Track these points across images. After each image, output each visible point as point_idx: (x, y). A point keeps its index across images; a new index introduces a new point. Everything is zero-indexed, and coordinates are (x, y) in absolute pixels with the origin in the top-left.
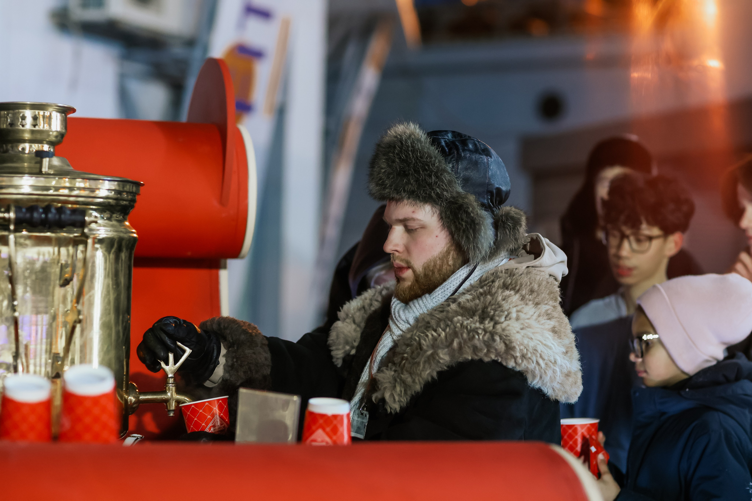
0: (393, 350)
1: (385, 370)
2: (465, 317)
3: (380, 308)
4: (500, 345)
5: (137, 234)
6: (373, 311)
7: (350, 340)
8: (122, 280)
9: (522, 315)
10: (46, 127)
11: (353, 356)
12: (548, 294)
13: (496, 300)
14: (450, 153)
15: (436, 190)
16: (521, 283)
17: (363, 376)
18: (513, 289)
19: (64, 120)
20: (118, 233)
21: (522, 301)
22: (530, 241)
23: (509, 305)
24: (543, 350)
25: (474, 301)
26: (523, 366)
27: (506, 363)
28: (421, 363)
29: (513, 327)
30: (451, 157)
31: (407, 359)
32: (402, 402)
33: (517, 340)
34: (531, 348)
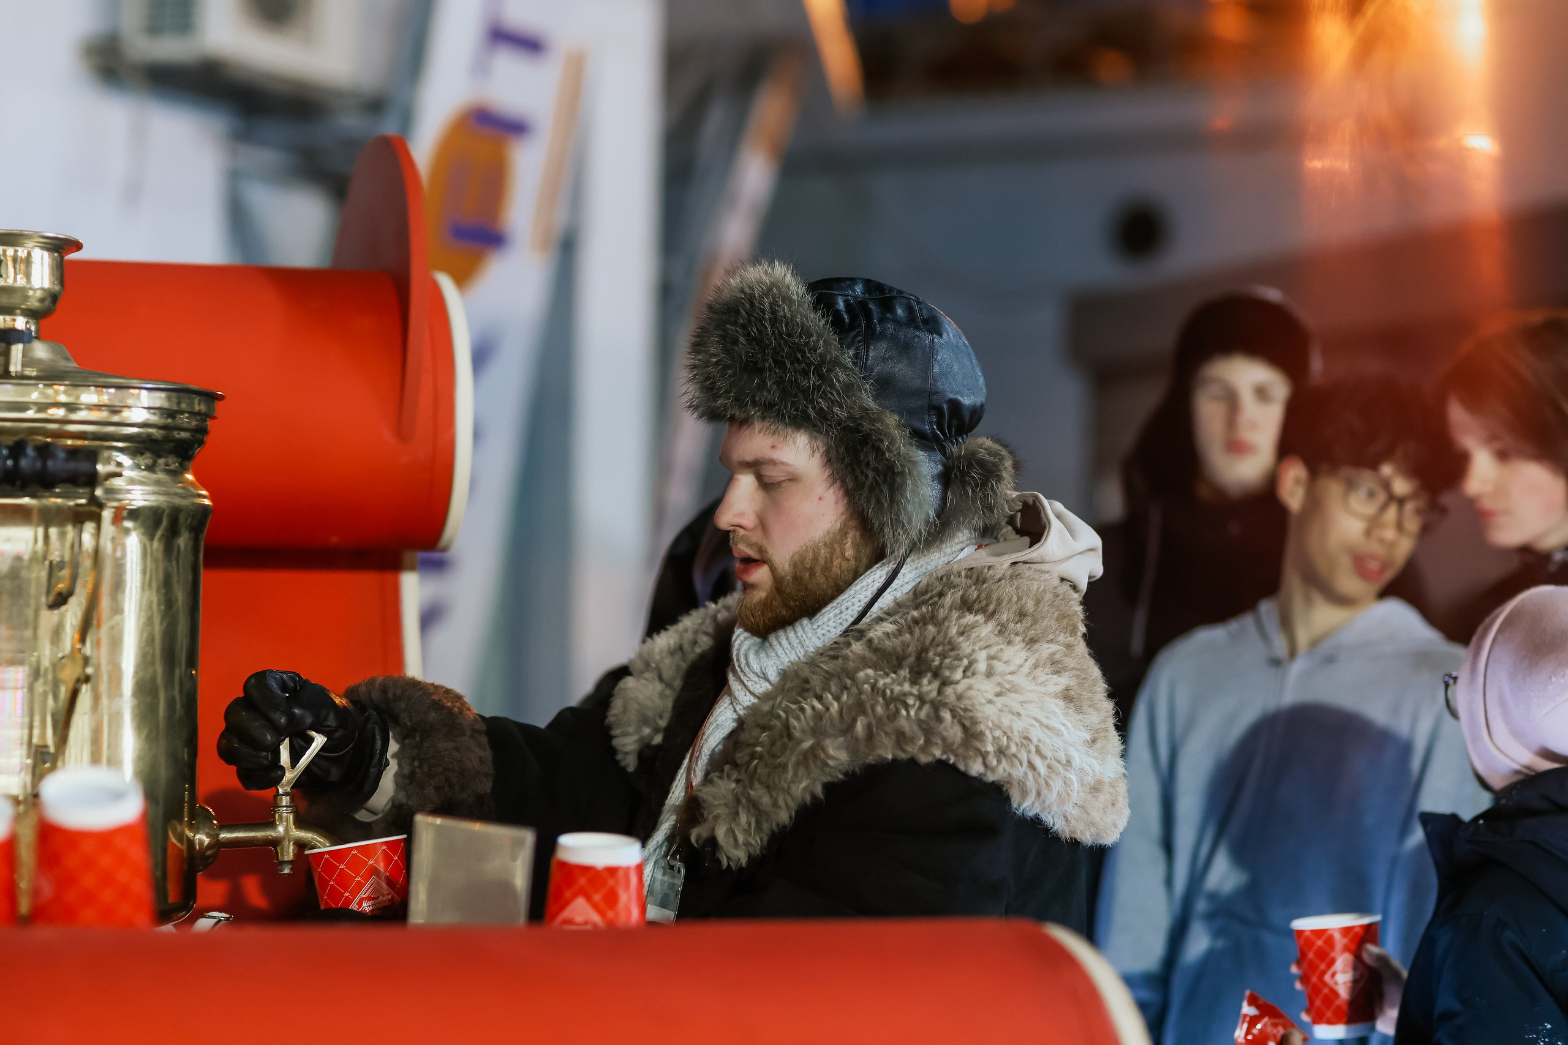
0: (733, 739)
1: (716, 779)
2: (881, 670)
3: (711, 649)
4: (951, 728)
5: (212, 498)
6: (699, 654)
7: (650, 714)
8: (180, 596)
9: (999, 666)
10: (21, 281)
11: (658, 747)
12: (1057, 620)
13: (946, 635)
14: (853, 326)
15: (817, 402)
16: (999, 599)
17: (674, 788)
18: (983, 610)
19: (57, 266)
20: (169, 496)
21: (1000, 636)
22: (1021, 507)
23: (973, 645)
24: (1044, 738)
25: (901, 635)
26: (1000, 772)
27: (966, 766)
28: (790, 766)
29: (979, 690)
30: (853, 334)
31: (761, 757)
32: (752, 845)
33: (987, 718)
34: (1016, 733)
